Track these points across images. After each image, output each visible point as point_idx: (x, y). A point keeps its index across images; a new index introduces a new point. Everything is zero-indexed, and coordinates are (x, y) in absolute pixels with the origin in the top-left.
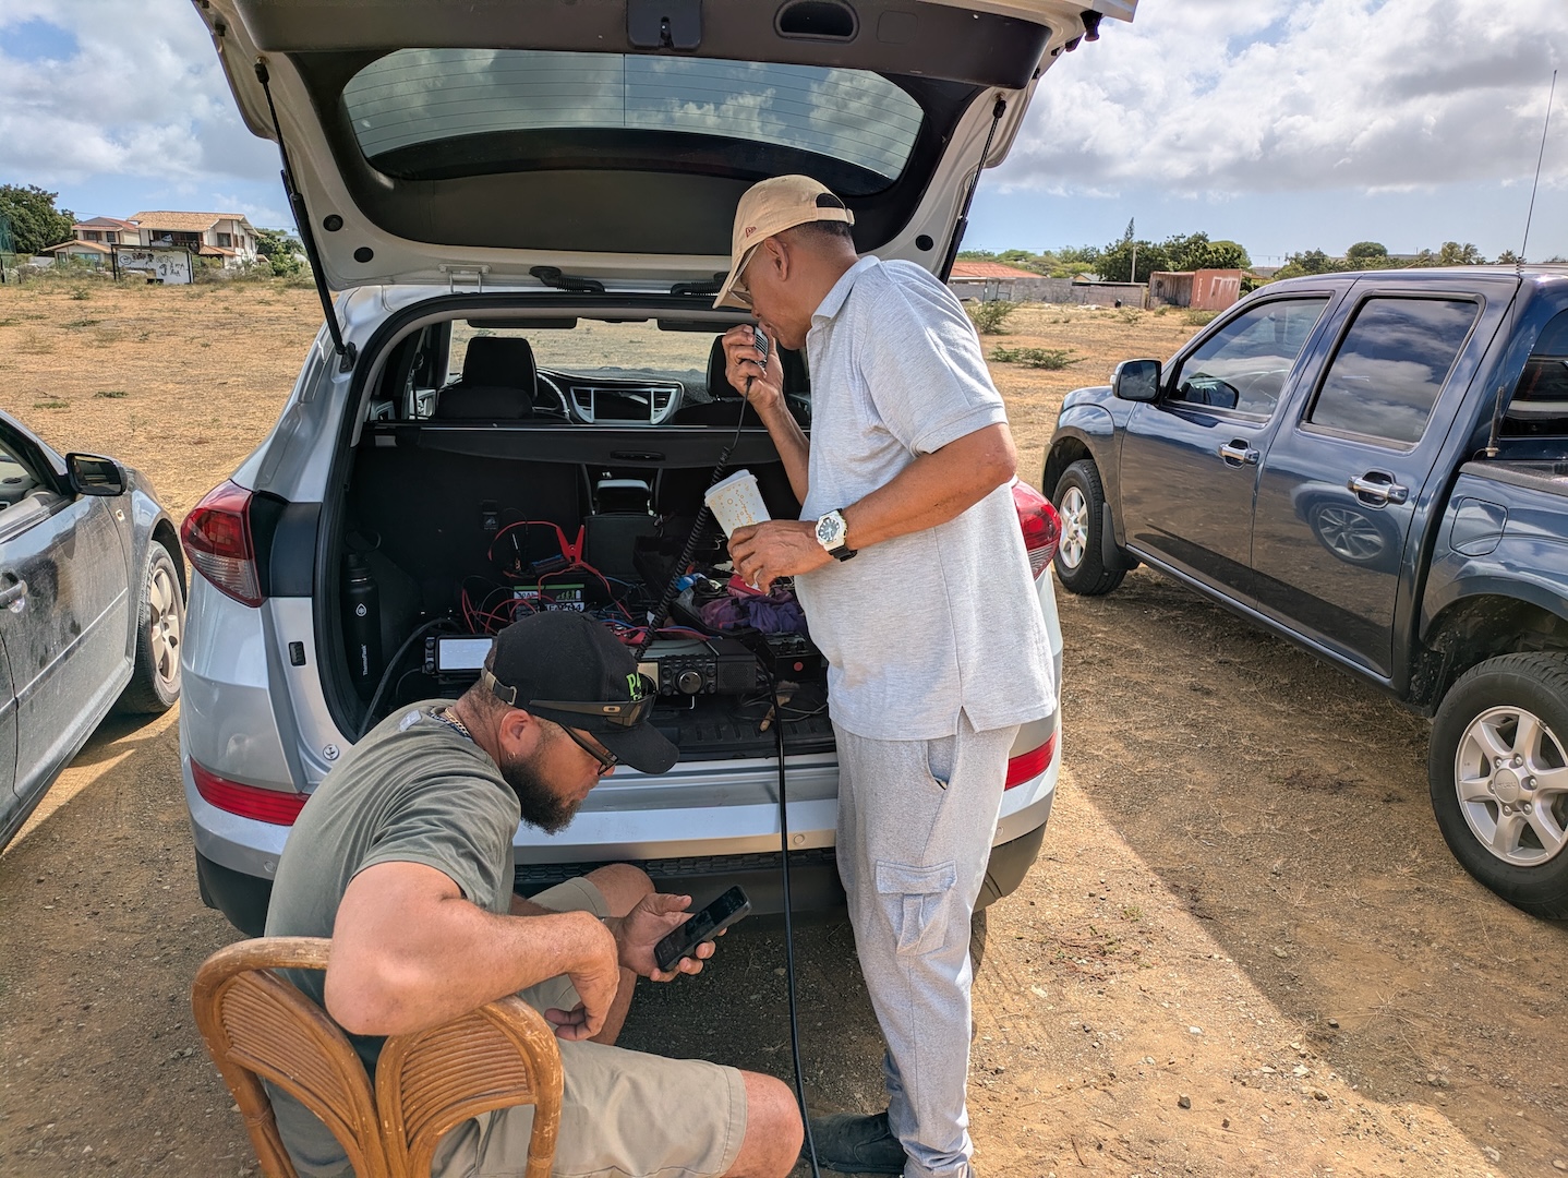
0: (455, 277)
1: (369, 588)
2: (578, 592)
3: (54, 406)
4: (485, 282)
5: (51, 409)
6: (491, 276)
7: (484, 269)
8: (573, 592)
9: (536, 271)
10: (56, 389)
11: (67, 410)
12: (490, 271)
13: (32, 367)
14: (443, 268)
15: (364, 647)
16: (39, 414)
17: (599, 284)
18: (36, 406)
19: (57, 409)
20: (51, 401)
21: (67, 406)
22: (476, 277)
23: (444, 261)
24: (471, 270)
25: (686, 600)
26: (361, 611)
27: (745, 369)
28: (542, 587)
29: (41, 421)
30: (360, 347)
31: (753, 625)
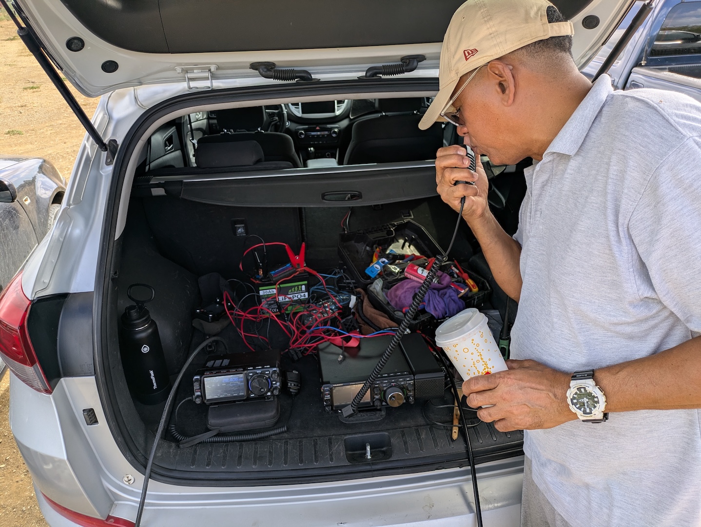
0: (190, 75)
1: (150, 331)
2: (303, 287)
3: (32, 88)
4: (214, 77)
5: (31, 90)
6: (220, 72)
7: (213, 68)
8: (300, 287)
9: (254, 66)
10: (35, 77)
11: (39, 90)
12: (218, 68)
13: (24, 64)
14: (179, 69)
15: (152, 372)
16: (26, 93)
17: (306, 72)
18: (25, 89)
19: (34, 90)
20: (31, 85)
21: (38, 88)
22: (207, 74)
23: (179, 64)
24: (203, 69)
25: (377, 286)
26: (145, 349)
27: (460, 191)
28: (278, 286)
29: (26, 97)
30: (120, 141)
31: (427, 309)
